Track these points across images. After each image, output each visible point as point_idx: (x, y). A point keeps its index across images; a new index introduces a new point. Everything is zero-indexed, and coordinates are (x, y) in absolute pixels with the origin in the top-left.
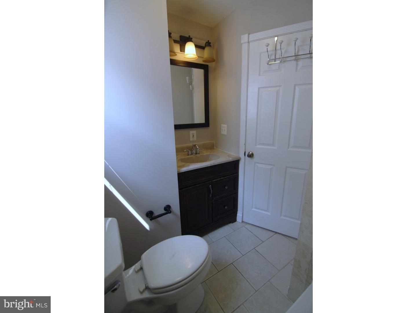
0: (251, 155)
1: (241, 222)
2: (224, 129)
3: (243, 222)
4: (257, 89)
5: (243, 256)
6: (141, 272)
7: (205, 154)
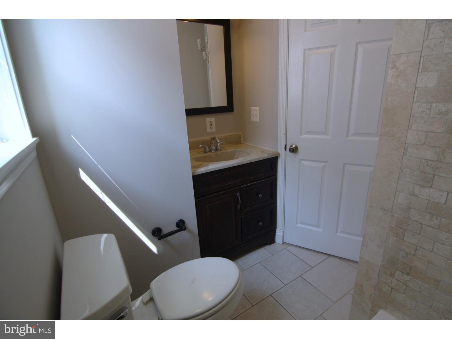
0: (294, 149)
1: (281, 243)
2: (255, 113)
3: (284, 243)
4: (303, 51)
5: (285, 285)
6: (151, 304)
7: (229, 151)
